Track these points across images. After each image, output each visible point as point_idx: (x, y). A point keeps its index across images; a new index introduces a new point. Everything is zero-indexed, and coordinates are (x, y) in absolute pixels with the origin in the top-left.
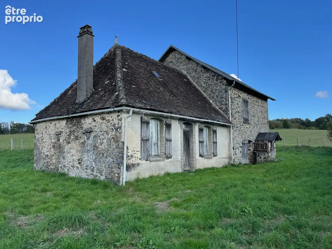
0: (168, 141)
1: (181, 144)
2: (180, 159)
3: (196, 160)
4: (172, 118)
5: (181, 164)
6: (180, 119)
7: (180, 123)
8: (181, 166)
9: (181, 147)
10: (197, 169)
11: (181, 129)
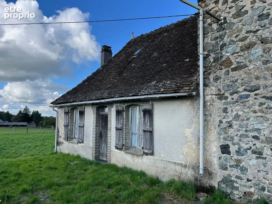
0: (80, 127)
1: (93, 130)
2: (91, 146)
3: (110, 152)
4: (86, 105)
5: (93, 152)
6: (93, 104)
7: (93, 108)
8: (93, 153)
9: (93, 133)
10: (112, 163)
11: (94, 114)
